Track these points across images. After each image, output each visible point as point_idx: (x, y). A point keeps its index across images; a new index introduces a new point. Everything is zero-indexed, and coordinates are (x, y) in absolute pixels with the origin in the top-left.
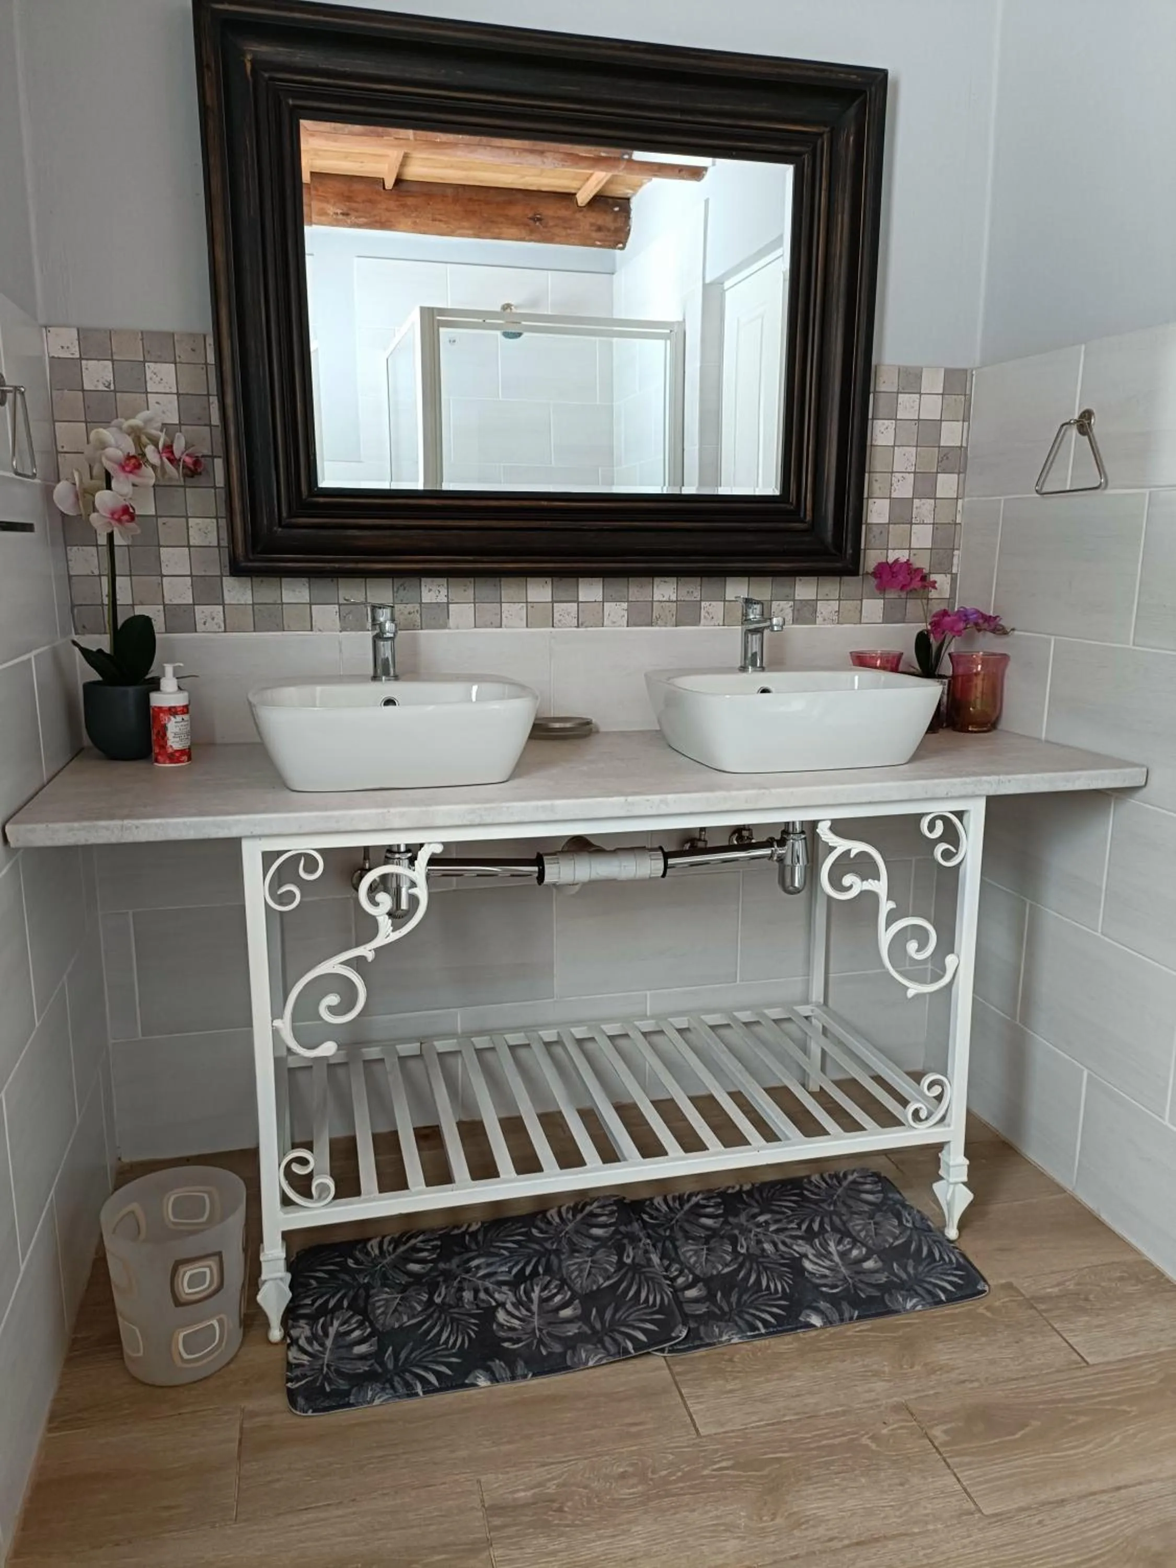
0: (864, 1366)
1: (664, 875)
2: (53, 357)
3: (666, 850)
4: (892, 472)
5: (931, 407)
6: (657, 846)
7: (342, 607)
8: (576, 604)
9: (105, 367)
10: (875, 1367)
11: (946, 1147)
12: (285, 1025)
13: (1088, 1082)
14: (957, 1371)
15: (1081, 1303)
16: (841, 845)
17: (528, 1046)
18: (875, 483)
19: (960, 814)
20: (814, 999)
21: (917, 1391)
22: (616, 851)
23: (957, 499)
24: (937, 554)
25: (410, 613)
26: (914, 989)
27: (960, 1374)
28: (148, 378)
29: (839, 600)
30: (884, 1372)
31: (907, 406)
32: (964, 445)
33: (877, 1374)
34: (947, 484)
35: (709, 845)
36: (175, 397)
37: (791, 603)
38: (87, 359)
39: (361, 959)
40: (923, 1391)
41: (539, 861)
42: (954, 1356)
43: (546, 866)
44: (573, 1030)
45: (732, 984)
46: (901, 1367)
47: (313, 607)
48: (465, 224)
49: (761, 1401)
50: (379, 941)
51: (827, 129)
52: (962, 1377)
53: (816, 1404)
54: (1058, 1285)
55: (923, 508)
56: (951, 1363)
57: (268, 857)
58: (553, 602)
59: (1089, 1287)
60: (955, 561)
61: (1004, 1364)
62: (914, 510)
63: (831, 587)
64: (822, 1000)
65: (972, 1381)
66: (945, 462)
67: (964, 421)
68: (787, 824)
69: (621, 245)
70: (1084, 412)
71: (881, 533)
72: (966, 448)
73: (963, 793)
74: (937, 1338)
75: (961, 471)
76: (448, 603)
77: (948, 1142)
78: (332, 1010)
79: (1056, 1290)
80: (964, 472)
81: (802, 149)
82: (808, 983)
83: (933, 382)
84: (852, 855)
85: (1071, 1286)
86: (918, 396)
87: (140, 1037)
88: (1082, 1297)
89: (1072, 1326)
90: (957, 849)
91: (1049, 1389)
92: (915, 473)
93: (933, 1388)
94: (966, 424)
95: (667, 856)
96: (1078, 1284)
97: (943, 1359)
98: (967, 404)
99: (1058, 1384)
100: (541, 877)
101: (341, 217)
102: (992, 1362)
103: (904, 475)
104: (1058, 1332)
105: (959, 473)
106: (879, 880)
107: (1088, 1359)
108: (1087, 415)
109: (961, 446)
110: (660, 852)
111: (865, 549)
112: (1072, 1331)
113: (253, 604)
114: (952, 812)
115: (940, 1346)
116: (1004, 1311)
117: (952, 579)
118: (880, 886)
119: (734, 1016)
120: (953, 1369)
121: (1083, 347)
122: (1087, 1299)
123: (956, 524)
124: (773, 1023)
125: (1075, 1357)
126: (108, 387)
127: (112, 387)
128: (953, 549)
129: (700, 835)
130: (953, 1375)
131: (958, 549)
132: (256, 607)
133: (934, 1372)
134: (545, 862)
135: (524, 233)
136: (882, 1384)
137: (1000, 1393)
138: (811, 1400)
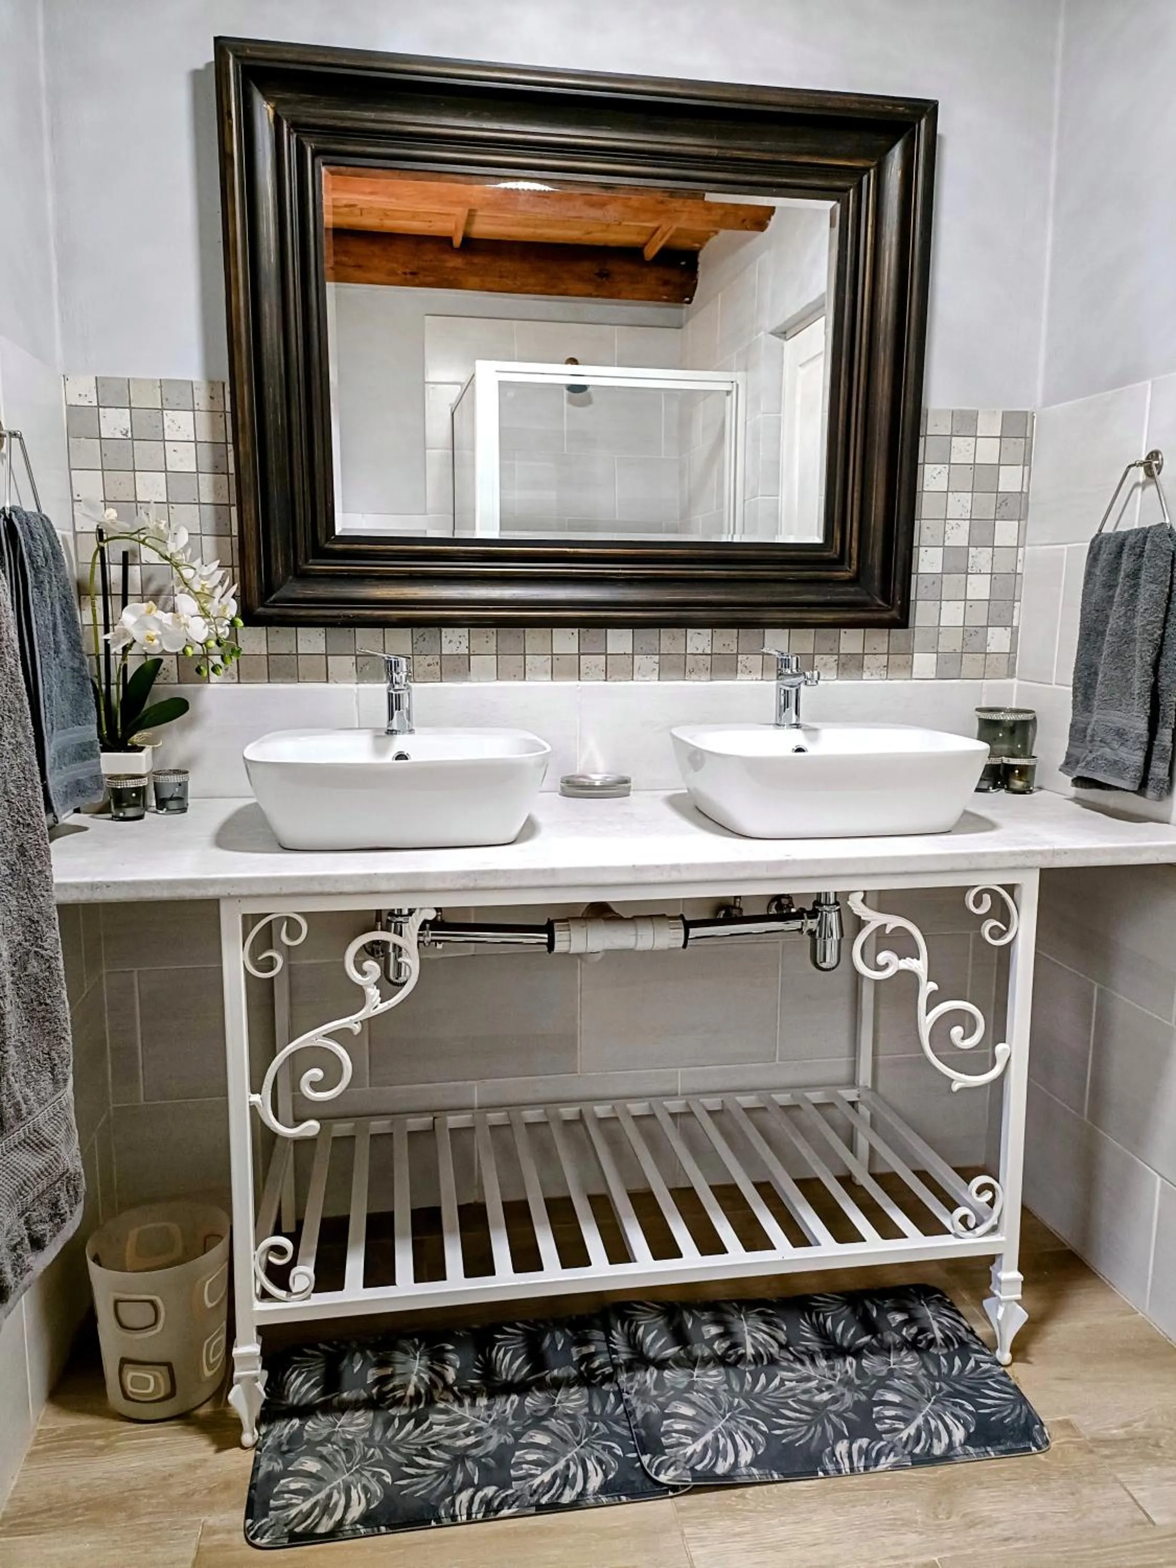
0: (894, 1512)
1: (685, 946)
2: (71, 406)
3: (687, 919)
4: (946, 519)
5: (988, 451)
6: (678, 914)
7: (359, 658)
8: (604, 657)
9: (124, 414)
10: (906, 1515)
11: (998, 1260)
12: (263, 1100)
13: (1162, 1192)
14: (1001, 1526)
15: (1150, 1450)
16: (875, 919)
17: (547, 1123)
18: (924, 531)
19: (1011, 889)
20: (861, 1083)
21: (952, 1548)
22: (634, 919)
23: (1018, 547)
24: (995, 605)
25: (429, 665)
26: (961, 1080)
27: (1004, 1530)
28: (165, 426)
29: (888, 654)
30: (916, 1522)
31: (961, 449)
32: (1025, 490)
33: (908, 1523)
34: (1006, 532)
35: (745, 914)
36: (193, 444)
37: (836, 657)
38: (105, 407)
39: (347, 1031)
40: (961, 1548)
41: (549, 928)
42: (1000, 1506)
43: (557, 934)
44: (596, 1108)
45: (772, 1064)
46: (936, 1517)
47: (329, 658)
48: (532, 281)
49: (773, 1548)
50: (365, 1013)
51: (874, 164)
52: (1007, 1534)
53: (836, 1556)
54: (1123, 1426)
55: (981, 558)
56: (995, 1515)
57: (249, 920)
58: (579, 654)
59: (1161, 1430)
60: (1016, 613)
61: (1056, 1519)
62: (970, 558)
63: (879, 639)
64: (869, 1085)
65: (1018, 1540)
66: (1004, 508)
67: (1024, 466)
68: (819, 894)
69: (687, 299)
70: (1151, 453)
71: (934, 583)
72: (1028, 493)
73: (1013, 864)
74: (980, 1483)
75: (1022, 517)
76: (469, 655)
77: (1000, 1255)
78: (315, 1086)
79: (1122, 1431)
80: (1026, 518)
81: (848, 184)
82: (854, 1065)
83: (990, 425)
84: (888, 931)
85: (1139, 1428)
86: (974, 439)
87: (142, 1102)
88: (1151, 1442)
89: (1138, 1478)
90: (1007, 926)
91: (1106, 1554)
92: (970, 519)
93: (972, 1545)
94: (1026, 468)
95: (688, 925)
96: (1149, 1426)
97: (985, 1509)
98: (1028, 447)
99: (1119, 1547)
100: (551, 945)
101: (409, 276)
102: (1042, 1517)
103: (959, 522)
104: (1122, 1485)
105: (1019, 520)
106: (918, 959)
107: (1155, 1519)
108: (1154, 455)
109: (1022, 492)
110: (681, 921)
111: (916, 600)
112: (1138, 1483)
113: (268, 655)
114: (1002, 886)
115: (982, 1493)
116: (1059, 1455)
117: (1012, 633)
118: (920, 966)
119: (772, 1099)
120: (996, 1523)
121: (1149, 383)
122: (1157, 1445)
123: (1016, 574)
124: (813, 1107)
125: (1140, 1516)
126: (126, 435)
127: (129, 435)
128: (1014, 601)
129: (735, 902)
130: (997, 1531)
131: (1020, 601)
132: (270, 657)
133: (972, 1525)
134: (556, 929)
135: (590, 289)
136: (914, 1536)
137: (1050, 1555)
138: (830, 1551)
